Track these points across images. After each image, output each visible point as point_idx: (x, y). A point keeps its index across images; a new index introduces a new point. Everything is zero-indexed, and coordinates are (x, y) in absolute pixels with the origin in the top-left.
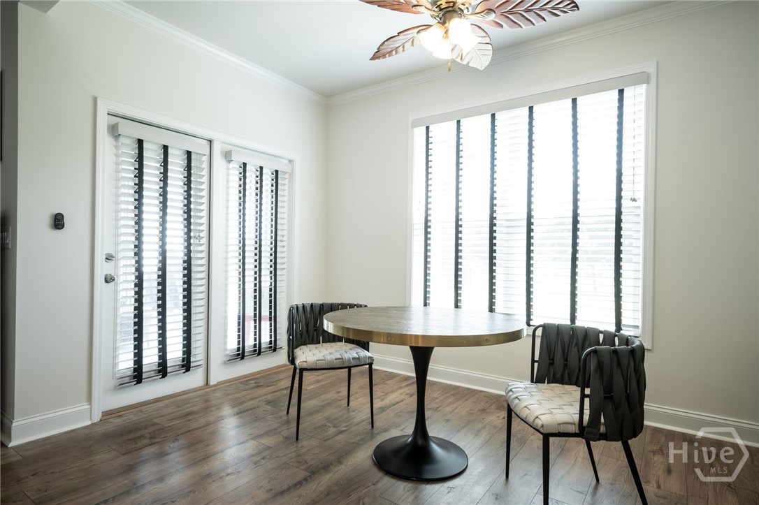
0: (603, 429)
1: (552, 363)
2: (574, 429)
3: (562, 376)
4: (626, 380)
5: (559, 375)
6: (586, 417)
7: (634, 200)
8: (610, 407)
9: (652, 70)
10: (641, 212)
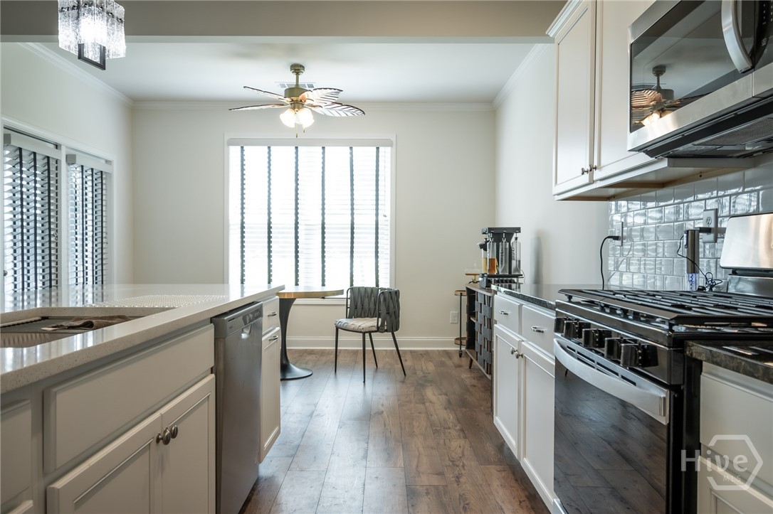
0: (386, 328)
1: (356, 308)
2: (375, 329)
3: (361, 314)
4: (394, 307)
5: (359, 314)
6: (380, 324)
7: (385, 216)
8: (388, 317)
9: (393, 139)
10: (389, 223)
